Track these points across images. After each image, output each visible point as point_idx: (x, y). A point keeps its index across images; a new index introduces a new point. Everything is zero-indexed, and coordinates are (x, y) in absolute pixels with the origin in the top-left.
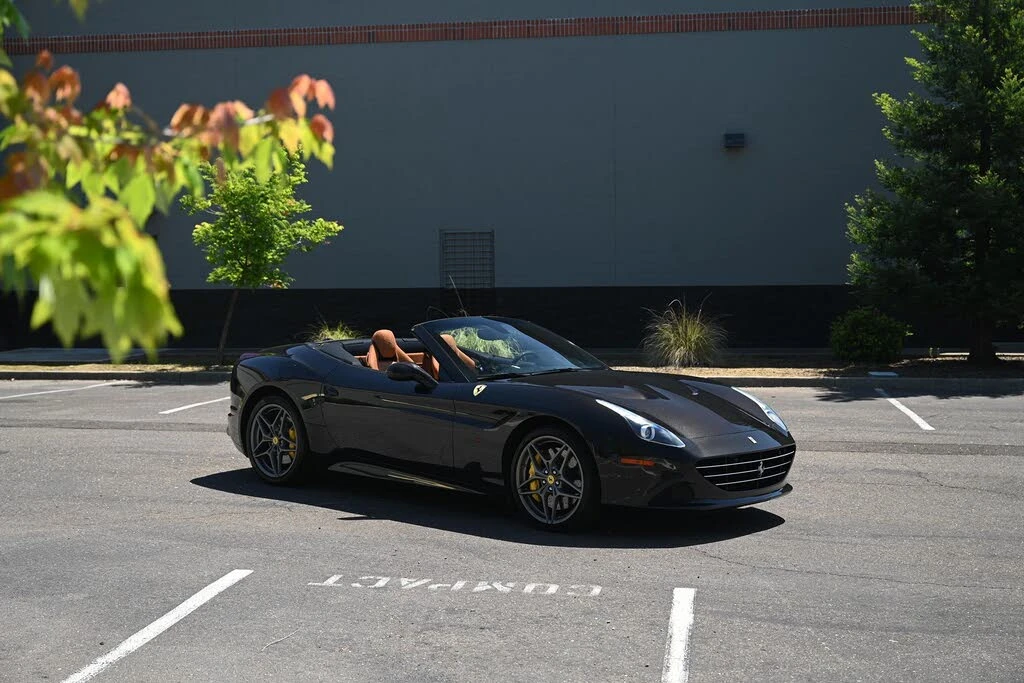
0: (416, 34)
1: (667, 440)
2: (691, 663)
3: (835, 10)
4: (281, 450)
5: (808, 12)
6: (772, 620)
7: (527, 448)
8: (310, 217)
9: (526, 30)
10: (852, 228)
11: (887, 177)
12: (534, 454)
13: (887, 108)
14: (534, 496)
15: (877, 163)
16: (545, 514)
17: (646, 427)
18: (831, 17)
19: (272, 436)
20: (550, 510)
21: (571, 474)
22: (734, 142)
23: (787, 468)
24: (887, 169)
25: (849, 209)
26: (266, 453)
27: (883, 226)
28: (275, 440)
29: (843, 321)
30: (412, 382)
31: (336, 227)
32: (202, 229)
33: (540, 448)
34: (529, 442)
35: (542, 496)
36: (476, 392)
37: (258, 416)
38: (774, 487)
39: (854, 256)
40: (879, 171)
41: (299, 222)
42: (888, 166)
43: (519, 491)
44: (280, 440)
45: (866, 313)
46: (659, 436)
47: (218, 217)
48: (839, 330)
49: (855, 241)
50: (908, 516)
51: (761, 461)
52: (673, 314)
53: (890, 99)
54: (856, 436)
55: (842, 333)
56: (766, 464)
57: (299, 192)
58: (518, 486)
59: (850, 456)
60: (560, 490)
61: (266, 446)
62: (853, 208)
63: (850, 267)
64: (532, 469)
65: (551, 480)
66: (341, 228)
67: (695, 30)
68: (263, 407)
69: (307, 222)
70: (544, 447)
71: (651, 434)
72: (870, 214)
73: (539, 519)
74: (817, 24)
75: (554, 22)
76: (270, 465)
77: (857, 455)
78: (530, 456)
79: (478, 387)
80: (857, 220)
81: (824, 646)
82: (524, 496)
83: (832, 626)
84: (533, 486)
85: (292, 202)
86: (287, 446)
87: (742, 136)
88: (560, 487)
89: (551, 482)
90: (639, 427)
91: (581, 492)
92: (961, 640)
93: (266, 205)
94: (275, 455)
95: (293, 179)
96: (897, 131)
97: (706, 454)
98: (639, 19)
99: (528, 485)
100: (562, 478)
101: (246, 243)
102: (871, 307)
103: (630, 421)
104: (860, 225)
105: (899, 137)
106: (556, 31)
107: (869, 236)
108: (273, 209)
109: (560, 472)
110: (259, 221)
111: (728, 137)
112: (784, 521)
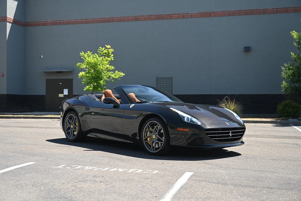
0: (150, 18)
1: (194, 122)
2: (175, 197)
3: (279, 8)
4: (73, 130)
5: (271, 9)
6: (218, 183)
7: (146, 126)
8: (114, 71)
9: (183, 16)
10: (283, 73)
11: (295, 58)
12: (149, 128)
13: (295, 37)
14: (149, 143)
15: (292, 53)
16: (152, 149)
17: (186, 117)
18: (278, 10)
19: (71, 125)
20: (153, 147)
21: (161, 135)
22: (247, 50)
23: (242, 135)
24: (295, 55)
25: (283, 68)
26: (69, 131)
27: (294, 73)
28: (72, 127)
29: (281, 104)
30: (112, 104)
31: (123, 74)
32: (81, 74)
33: (151, 126)
34: (147, 123)
35: (151, 142)
36: (131, 107)
37: (67, 118)
38: (237, 141)
39: (284, 82)
40: (292, 56)
41: (110, 72)
42: (295, 54)
43: (144, 141)
44: (73, 126)
45: (289, 102)
46: (191, 121)
47: (87, 70)
48: (280, 107)
49: (284, 78)
50: (288, 155)
51: (231, 131)
52: (225, 101)
53: (296, 32)
54: (278, 134)
55: (281, 108)
56: (232, 133)
57: (111, 63)
58: (144, 139)
59: (274, 139)
60: (157, 140)
61: (69, 128)
62: (284, 68)
63: (282, 86)
64: (148, 133)
65: (154, 137)
66: (124, 74)
67: (235, 15)
68: (69, 115)
69: (113, 72)
70: (153, 125)
71: (189, 120)
72: (289, 69)
73: (150, 151)
74: (274, 12)
75: (191, 13)
76: (70, 134)
77: (277, 139)
78: (147, 129)
79: (132, 105)
80: (285, 72)
81: (234, 193)
82: (146, 143)
83: (243, 186)
84: (148, 139)
85: (108, 66)
86: (75, 128)
87: (249, 47)
88: (157, 139)
89: (154, 138)
90: (184, 117)
91: (163, 140)
92: (294, 192)
93: (100, 66)
94: (71, 131)
95: (109, 59)
96: (298, 43)
97: (208, 127)
98: (217, 12)
99: (147, 139)
100: (157, 136)
101: (94, 78)
102: (290, 100)
103: (181, 115)
104: (286, 73)
105: (299, 45)
106: (192, 16)
107: (289, 76)
108: (102, 68)
109: (157, 134)
110: (98, 71)
111: (245, 48)
112: (241, 155)
